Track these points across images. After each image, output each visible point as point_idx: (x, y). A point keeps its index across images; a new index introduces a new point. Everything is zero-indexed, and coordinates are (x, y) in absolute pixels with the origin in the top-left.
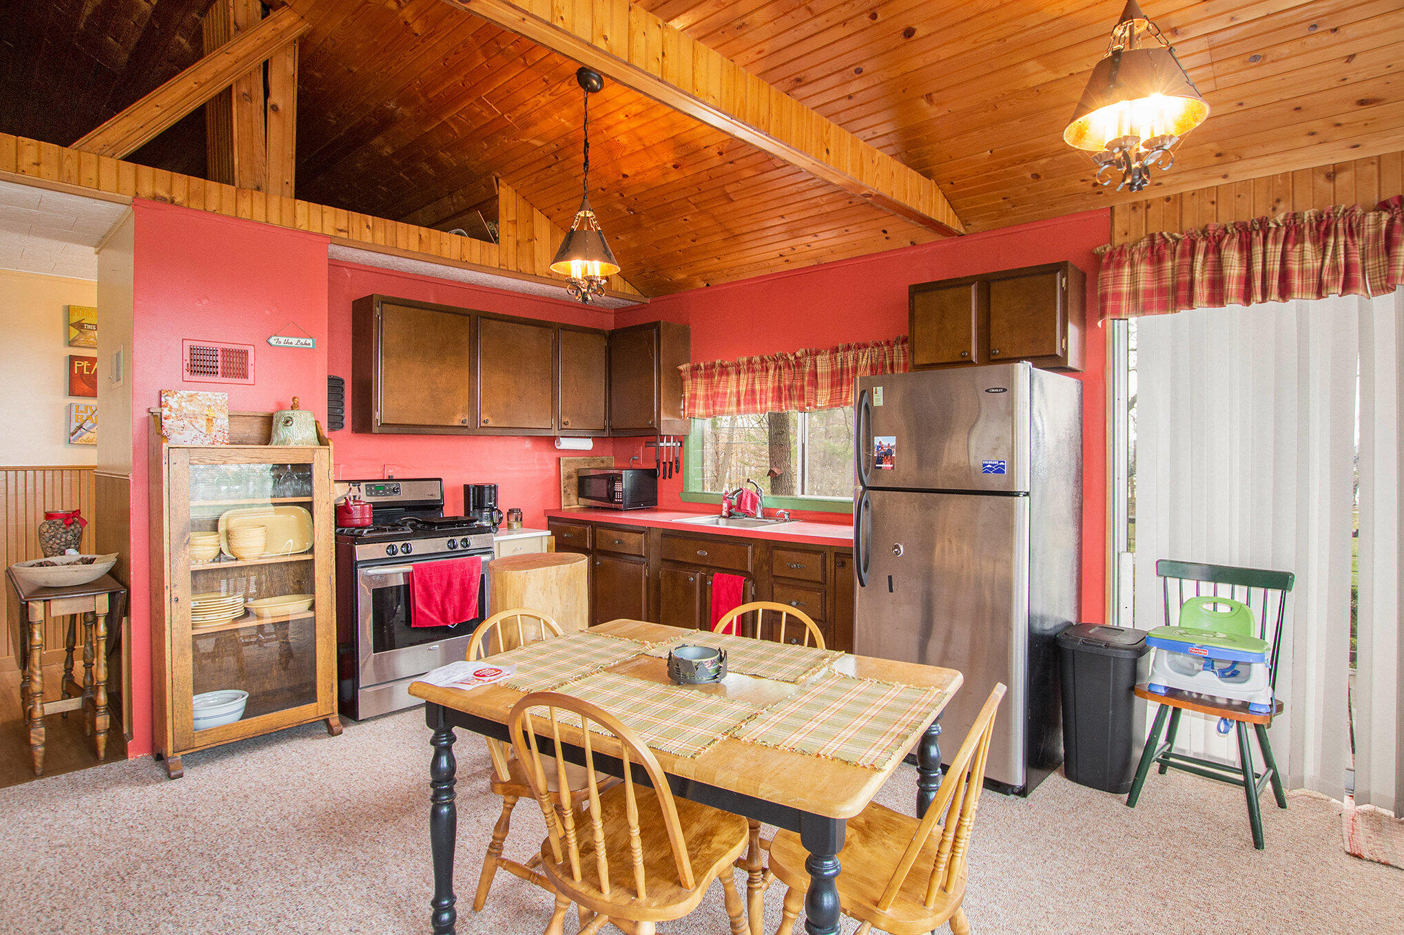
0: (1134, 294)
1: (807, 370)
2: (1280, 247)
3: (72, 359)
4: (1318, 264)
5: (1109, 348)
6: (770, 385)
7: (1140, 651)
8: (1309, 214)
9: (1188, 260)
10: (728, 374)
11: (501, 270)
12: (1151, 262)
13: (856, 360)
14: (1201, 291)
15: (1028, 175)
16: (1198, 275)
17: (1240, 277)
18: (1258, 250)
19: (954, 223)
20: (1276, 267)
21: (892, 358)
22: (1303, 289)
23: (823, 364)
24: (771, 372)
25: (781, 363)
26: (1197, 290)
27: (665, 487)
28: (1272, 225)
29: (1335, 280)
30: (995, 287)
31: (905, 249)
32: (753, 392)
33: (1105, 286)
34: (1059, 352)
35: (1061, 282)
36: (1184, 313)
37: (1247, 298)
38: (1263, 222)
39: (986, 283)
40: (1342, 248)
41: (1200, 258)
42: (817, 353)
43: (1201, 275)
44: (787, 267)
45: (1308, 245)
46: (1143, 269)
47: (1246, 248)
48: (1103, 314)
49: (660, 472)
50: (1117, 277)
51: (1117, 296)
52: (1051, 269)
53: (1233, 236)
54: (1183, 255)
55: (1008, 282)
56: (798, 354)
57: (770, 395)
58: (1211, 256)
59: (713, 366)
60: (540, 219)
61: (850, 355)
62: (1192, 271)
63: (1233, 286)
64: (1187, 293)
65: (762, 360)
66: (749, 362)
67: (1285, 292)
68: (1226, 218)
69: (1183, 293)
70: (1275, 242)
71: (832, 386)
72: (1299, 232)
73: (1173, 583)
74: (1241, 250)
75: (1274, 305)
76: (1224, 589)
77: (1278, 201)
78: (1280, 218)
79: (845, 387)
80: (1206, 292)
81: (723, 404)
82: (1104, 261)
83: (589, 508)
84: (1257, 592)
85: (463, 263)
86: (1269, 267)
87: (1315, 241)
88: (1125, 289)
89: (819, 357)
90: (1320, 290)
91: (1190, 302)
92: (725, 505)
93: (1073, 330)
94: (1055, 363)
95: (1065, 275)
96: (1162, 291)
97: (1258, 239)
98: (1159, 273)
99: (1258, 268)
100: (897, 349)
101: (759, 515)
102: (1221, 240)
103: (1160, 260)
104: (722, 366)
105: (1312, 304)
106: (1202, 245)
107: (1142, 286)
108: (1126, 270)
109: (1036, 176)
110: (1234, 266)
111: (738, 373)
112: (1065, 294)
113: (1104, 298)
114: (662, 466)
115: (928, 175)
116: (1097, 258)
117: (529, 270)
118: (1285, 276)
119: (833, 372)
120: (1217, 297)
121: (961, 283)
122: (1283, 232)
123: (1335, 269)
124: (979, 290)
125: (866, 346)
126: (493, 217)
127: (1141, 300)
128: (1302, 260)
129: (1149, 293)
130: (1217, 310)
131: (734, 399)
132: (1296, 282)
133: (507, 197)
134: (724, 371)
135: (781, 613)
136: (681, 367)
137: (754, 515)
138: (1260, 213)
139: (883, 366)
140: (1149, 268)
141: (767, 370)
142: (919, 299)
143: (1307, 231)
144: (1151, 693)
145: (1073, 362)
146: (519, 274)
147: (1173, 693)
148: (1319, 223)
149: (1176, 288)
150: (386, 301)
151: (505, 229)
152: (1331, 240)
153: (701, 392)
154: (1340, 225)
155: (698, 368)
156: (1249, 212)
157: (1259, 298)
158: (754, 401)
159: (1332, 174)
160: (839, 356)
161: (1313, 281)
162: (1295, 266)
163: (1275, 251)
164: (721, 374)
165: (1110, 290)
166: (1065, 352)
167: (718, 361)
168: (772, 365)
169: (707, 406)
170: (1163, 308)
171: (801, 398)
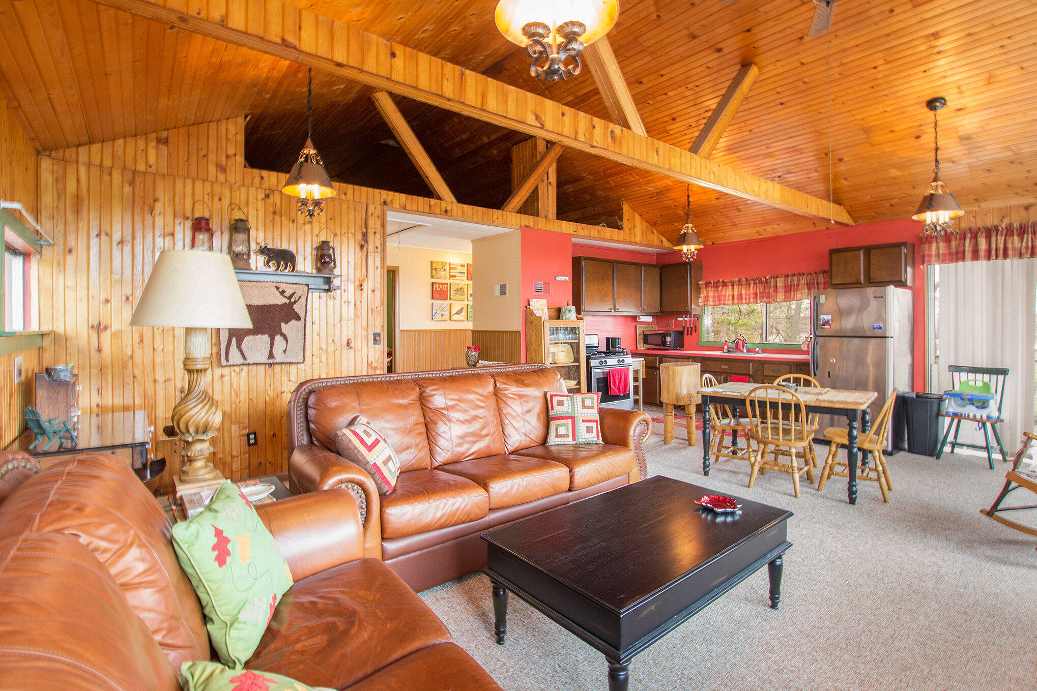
0: (938, 255)
1: (772, 285)
2: (1003, 237)
3: (433, 284)
4: (1019, 245)
5: (926, 276)
6: (751, 291)
7: (940, 400)
8: (1016, 225)
9: (962, 241)
10: (727, 286)
11: (624, 242)
12: (946, 242)
13: (798, 280)
14: (968, 255)
15: (888, 205)
16: (967, 248)
17: (985, 250)
18: (993, 239)
19: (851, 222)
20: (1001, 246)
21: (818, 280)
22: (1014, 255)
23: (780, 282)
24: (752, 286)
25: (757, 281)
26: (967, 254)
27: (687, 339)
28: (1000, 228)
29: (1027, 252)
30: (872, 251)
31: (823, 231)
32: (741, 294)
33: (924, 251)
34: (903, 280)
35: (904, 250)
36: (960, 264)
37: (989, 257)
38: (996, 228)
39: (868, 250)
40: (1030, 240)
41: (968, 241)
42: (777, 277)
43: (968, 247)
44: (760, 237)
45: (1016, 238)
46: (942, 245)
47: (988, 237)
48: (923, 263)
49: (685, 332)
50: (930, 249)
51: (930, 256)
52: (899, 245)
53: (982, 232)
54: (960, 239)
55: (879, 250)
56: (767, 277)
57: (752, 296)
58: (973, 240)
59: (718, 282)
60: (637, 217)
61: (795, 279)
62: (964, 246)
63: (982, 253)
64: (962, 255)
65: (747, 280)
66: (739, 281)
67: (1005, 256)
68: (980, 224)
69: (960, 255)
70: (1001, 236)
71: (785, 292)
72: (1012, 232)
73: (956, 375)
74: (986, 238)
75: (1000, 261)
76: (979, 376)
77: (1003, 217)
78: (1004, 225)
79: (792, 293)
80: (970, 255)
81: (725, 300)
82: (924, 240)
83: (649, 349)
84: (994, 377)
85: (612, 240)
86: (999, 246)
87: (1019, 236)
88: (934, 252)
89: (778, 280)
90: (1021, 256)
91: (963, 259)
92: (726, 347)
93: (909, 270)
94: (901, 284)
95: (906, 247)
96: (950, 254)
97: (994, 234)
98: (949, 247)
99: (993, 246)
100: (821, 277)
101: (745, 351)
102: (977, 233)
103: (950, 241)
104: (723, 282)
105: (1016, 261)
106: (969, 235)
107: (941, 252)
108: (934, 245)
109: (892, 205)
110: (983, 244)
111: (733, 285)
112: (906, 256)
113: (923, 256)
114: (686, 330)
115: (840, 204)
116: (921, 239)
117: (633, 241)
118: (1005, 250)
119: (785, 286)
120: (975, 256)
121: (856, 249)
122: (1005, 232)
123: (1027, 248)
124: (864, 253)
125: (803, 274)
126: (621, 218)
127: (941, 257)
128: (1013, 243)
129: (944, 255)
130: (975, 262)
131: (731, 298)
132: (1010, 252)
133: (626, 208)
134: (724, 284)
135: (800, 378)
136: (700, 283)
137: (743, 351)
138: (996, 223)
139: (813, 283)
140: (945, 244)
141: (749, 284)
142: (834, 256)
143: (1015, 231)
144: (947, 415)
145: (909, 283)
146: (630, 243)
147: (955, 415)
148: (1021, 227)
149: (957, 253)
150: (587, 259)
151: (626, 224)
152: (1025, 236)
153: (711, 294)
154: (1030, 229)
155: (710, 283)
156: (990, 221)
157: (994, 258)
158: (741, 299)
159: (1027, 208)
160: (789, 279)
161: (1017, 252)
162: (1010, 246)
163: (1001, 240)
164: (723, 286)
165: (926, 253)
166: (906, 280)
167: (721, 280)
168: (752, 283)
169: (714, 301)
170: (951, 261)
171: (768, 297)
